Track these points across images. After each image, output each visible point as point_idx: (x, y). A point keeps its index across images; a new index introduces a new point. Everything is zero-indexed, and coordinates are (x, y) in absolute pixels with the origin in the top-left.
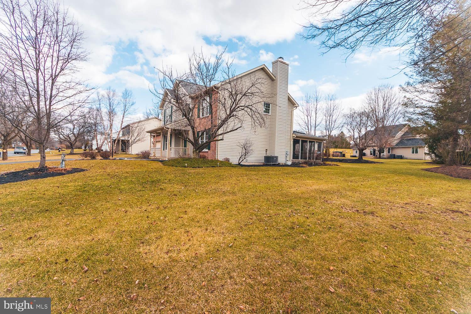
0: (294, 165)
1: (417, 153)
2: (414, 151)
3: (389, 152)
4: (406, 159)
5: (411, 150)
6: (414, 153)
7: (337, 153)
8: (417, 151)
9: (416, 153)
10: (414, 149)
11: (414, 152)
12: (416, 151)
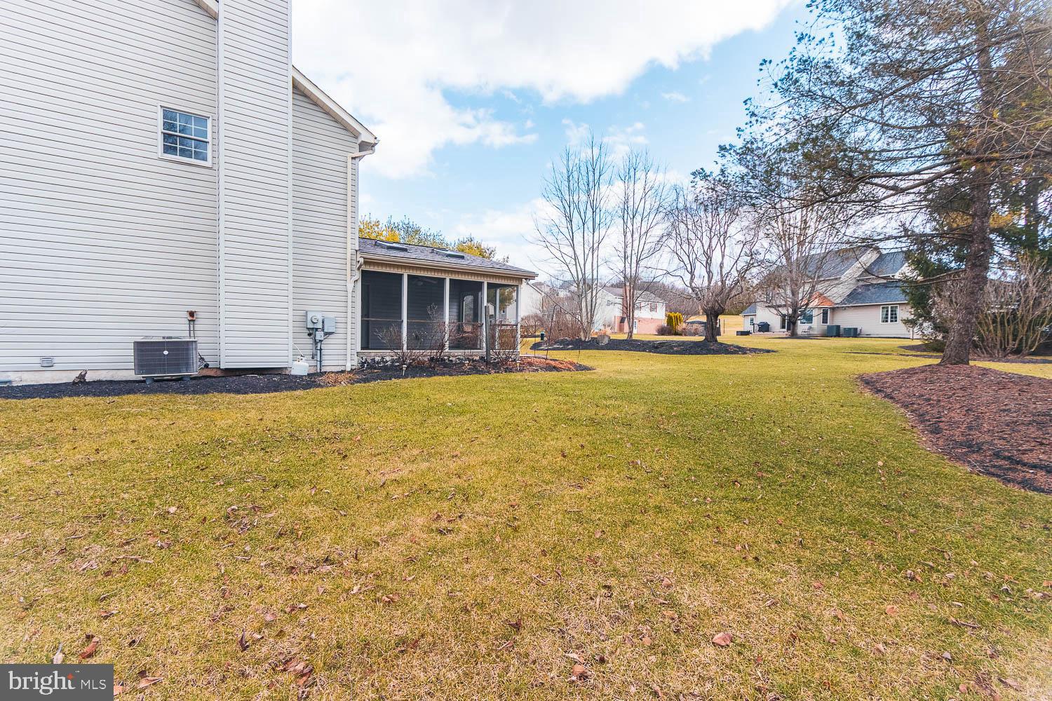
0: (368, 372)
1: (896, 321)
2: (887, 314)
3: (825, 321)
4: (868, 336)
5: (879, 313)
6: (887, 321)
7: (695, 326)
8: (896, 314)
9: (891, 321)
10: (887, 311)
11: (887, 318)
12: (892, 314)
